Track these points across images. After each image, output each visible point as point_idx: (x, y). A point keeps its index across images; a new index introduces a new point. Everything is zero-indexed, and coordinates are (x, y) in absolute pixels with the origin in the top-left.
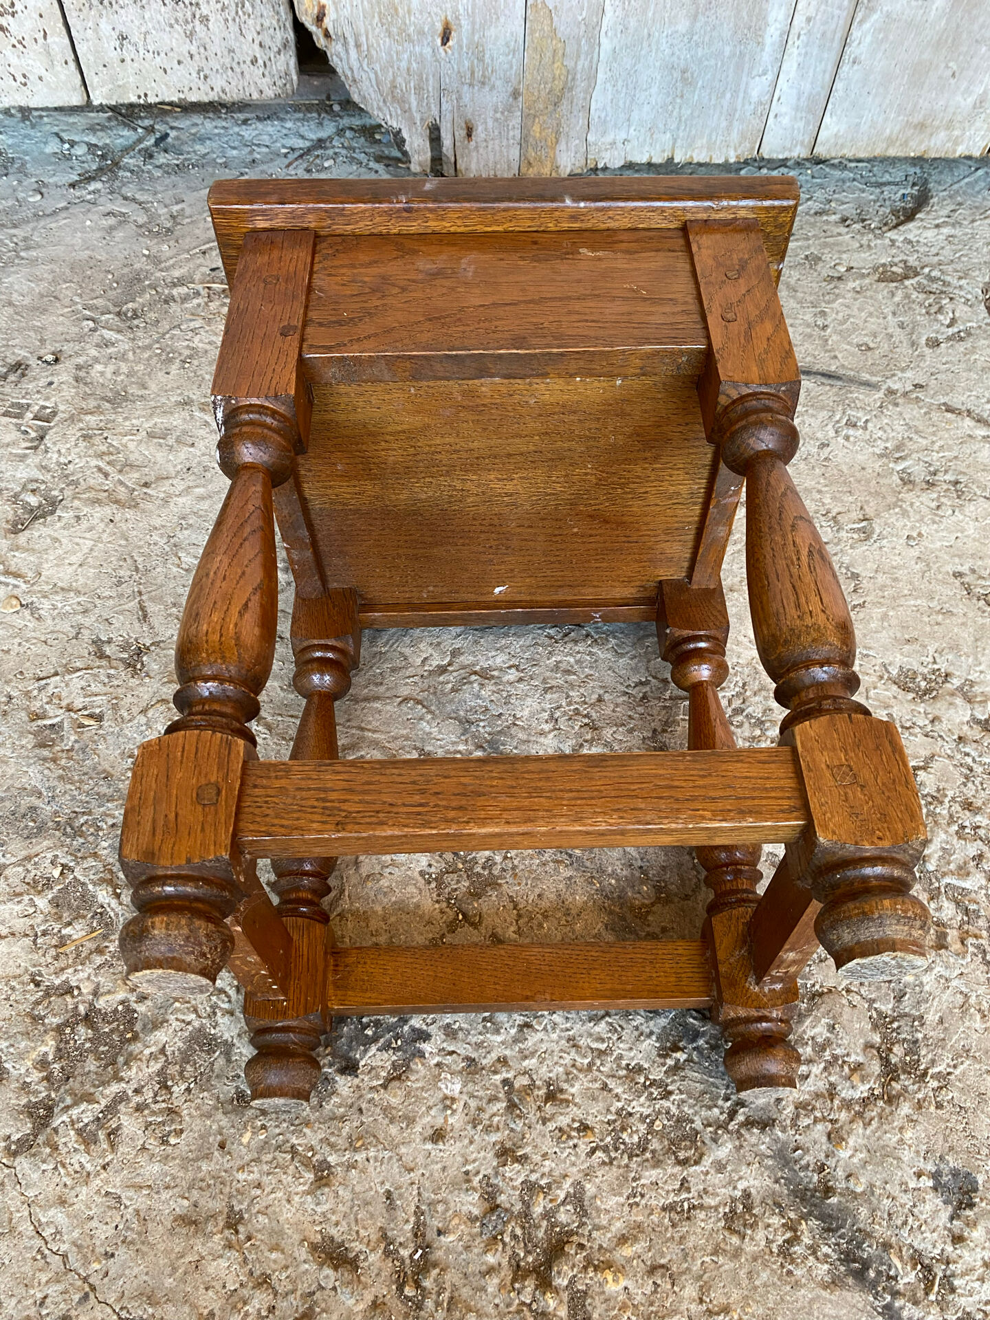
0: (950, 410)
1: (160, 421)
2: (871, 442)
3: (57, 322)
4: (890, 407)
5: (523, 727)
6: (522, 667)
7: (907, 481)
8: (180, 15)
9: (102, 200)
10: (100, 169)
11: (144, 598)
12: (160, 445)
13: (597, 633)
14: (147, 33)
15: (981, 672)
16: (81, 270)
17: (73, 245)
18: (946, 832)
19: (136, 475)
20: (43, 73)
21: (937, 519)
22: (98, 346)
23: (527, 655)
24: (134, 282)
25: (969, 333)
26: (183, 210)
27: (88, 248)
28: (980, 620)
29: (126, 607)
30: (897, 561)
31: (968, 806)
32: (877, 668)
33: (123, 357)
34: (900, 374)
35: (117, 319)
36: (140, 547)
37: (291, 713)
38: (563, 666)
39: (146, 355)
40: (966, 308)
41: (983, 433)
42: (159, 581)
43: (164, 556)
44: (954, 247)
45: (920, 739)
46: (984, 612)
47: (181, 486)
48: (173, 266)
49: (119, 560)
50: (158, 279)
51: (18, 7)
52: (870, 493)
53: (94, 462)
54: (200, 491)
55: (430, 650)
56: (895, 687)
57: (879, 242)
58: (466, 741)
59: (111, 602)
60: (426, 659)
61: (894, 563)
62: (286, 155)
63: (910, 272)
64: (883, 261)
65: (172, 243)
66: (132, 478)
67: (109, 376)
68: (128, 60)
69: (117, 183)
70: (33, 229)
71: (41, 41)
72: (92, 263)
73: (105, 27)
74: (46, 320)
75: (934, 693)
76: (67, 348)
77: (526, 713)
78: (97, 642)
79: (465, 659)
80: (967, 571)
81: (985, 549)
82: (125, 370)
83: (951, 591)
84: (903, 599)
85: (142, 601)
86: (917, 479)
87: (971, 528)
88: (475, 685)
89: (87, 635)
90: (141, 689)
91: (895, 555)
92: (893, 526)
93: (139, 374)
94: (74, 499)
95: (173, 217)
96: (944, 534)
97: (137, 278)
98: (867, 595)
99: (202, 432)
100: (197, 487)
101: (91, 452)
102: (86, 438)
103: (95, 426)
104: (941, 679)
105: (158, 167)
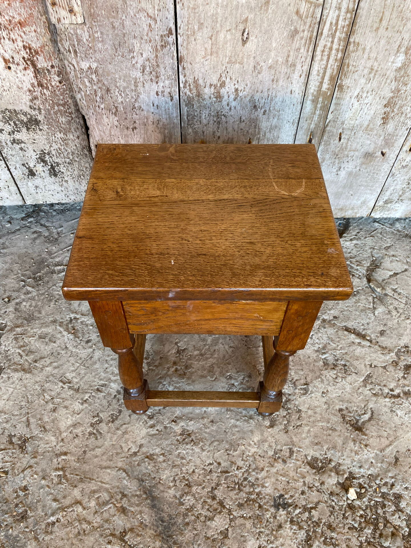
0: (347, 329)
1: (45, 330)
2: (313, 344)
3: (11, 282)
4: (322, 329)
5: (163, 484)
6: (165, 455)
7: (326, 364)
8: (57, 180)
9: (33, 226)
10: (33, 211)
11: (29, 415)
12: (43, 342)
13: (196, 439)
14: (45, 186)
15: (344, 460)
16: (22, 257)
17: (20, 247)
18: (319, 541)
19: (32, 357)
20: (8, 196)
21: (335, 383)
22: (25, 294)
23: (168, 449)
24: (41, 263)
25: (358, 292)
26: (62, 230)
27: (25, 248)
28: (346, 434)
29: (22, 420)
30: (317, 403)
31: (330, 527)
32: (302, 457)
33: (33, 299)
34: (328, 312)
35: (33, 281)
36: (30, 391)
37: (77, 473)
38: (181, 455)
39: (42, 298)
40: (358, 280)
41: (358, 341)
42: (36, 407)
43: (38, 395)
44: (357, 249)
45: (315, 493)
46: (348, 430)
47: (48, 361)
48: (56, 256)
49: (22, 397)
50: (50, 262)
52: (310, 370)
53: (18, 351)
54: (55, 364)
55: (132, 445)
56: (308, 467)
58: (140, 490)
59: (17, 417)
60: (130, 449)
61: (316, 405)
65: (57, 246)
66: (30, 358)
67: (27, 307)
68: (39, 193)
69: (39, 218)
70: (6, 239)
71: (7, 188)
72: (27, 254)
73: (30, 184)
74: (8, 281)
75: (324, 469)
76: (14, 295)
77: (164, 477)
78: (10, 436)
79: (144, 450)
80: (345, 409)
81: (352, 398)
82: (34, 304)
83: (336, 419)
84: (317, 423)
85: (28, 417)
86: (330, 363)
87: (348, 388)
88: (147, 463)
89: (7, 433)
90: (24, 459)
91: (316, 401)
92: (317, 387)
93: (39, 306)
94: (8, 368)
95: (58, 233)
96: (337, 390)
97: (42, 261)
98: (303, 421)
99: (59, 336)
100: (54, 362)
101: (17, 346)
102: (16, 339)
103: (20, 333)
104: (327, 462)
105: (55, 211)
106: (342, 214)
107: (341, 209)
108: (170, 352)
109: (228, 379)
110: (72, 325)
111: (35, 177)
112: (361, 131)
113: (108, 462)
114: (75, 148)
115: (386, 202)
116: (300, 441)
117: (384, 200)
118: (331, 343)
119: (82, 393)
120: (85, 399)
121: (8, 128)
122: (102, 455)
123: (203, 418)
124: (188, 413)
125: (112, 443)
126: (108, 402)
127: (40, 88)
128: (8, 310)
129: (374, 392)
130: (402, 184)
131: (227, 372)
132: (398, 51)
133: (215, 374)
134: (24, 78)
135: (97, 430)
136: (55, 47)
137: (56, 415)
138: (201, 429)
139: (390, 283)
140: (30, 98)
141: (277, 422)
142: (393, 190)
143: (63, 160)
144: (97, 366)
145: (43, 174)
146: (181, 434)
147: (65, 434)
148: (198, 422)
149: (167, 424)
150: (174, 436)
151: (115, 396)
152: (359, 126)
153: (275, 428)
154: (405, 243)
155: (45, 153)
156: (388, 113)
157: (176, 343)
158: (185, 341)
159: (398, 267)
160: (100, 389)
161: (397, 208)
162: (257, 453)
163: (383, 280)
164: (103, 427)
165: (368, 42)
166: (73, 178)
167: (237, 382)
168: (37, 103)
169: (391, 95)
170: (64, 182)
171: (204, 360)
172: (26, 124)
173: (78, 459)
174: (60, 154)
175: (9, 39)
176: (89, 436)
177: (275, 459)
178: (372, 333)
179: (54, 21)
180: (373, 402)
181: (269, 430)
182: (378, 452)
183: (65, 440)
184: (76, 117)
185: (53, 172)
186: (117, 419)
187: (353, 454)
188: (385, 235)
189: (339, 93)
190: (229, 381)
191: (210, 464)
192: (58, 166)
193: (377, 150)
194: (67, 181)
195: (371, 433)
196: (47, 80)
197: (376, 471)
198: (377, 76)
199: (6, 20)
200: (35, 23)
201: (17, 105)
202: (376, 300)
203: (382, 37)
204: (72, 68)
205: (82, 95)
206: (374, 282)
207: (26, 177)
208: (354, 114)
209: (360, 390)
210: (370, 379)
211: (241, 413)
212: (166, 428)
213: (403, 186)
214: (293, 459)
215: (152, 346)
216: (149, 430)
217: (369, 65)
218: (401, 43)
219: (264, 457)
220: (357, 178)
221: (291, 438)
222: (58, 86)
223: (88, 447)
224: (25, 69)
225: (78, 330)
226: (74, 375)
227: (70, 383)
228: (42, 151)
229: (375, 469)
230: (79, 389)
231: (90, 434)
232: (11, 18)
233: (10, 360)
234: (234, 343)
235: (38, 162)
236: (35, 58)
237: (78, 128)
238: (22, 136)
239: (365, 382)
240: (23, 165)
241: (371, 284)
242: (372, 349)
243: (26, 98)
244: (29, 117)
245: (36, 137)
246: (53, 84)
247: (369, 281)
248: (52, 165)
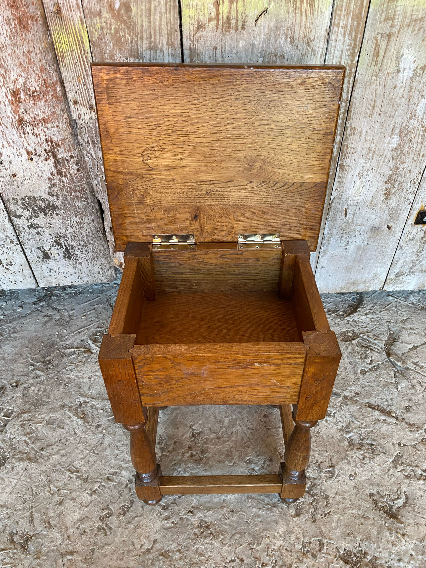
0: (370, 406)
1: (53, 415)
2: (336, 423)
3: (20, 367)
4: (345, 406)
6: (182, 551)
7: (351, 444)
8: (71, 263)
9: (44, 310)
10: (45, 295)
11: (33, 510)
12: (51, 428)
13: (215, 532)
14: (59, 268)
15: (380, 552)
16: (32, 341)
17: (31, 330)
19: (39, 444)
20: (22, 280)
21: (363, 465)
22: (34, 378)
23: (185, 544)
24: (51, 346)
25: (378, 366)
26: (74, 313)
27: (36, 332)
28: (380, 522)
29: (25, 515)
30: (345, 488)
32: (334, 550)
33: (42, 383)
34: (349, 388)
35: (42, 364)
36: (35, 482)
38: (199, 551)
39: (51, 382)
40: (377, 354)
41: (383, 418)
42: (40, 501)
43: (44, 487)
44: (373, 323)
46: (382, 517)
47: (56, 449)
48: (67, 339)
49: (26, 490)
50: (60, 345)
51: (13, 263)
52: (335, 451)
53: (24, 438)
54: (63, 452)
55: (145, 541)
56: (341, 562)
57: (342, 322)
59: (20, 512)
60: (142, 545)
61: (344, 489)
62: (115, 288)
63: (355, 336)
64: (344, 330)
65: (68, 328)
66: (36, 446)
67: (36, 392)
68: (53, 275)
69: (51, 302)
70: (17, 323)
71: (21, 272)
72: (37, 338)
73: (44, 267)
74: (17, 365)
75: (359, 564)
76: (22, 379)
78: (12, 534)
79: (158, 546)
80: (376, 493)
81: (383, 481)
82: (42, 389)
83: (368, 505)
84: (347, 510)
85: (32, 512)
86: (355, 443)
87: (378, 470)
88: (161, 562)
89: (8, 530)
90: (25, 561)
91: (344, 485)
92: (344, 470)
93: (48, 391)
94: (13, 458)
95: (70, 316)
96: (366, 473)
97: (53, 345)
98: (331, 508)
99: (67, 421)
100: (62, 450)
101: (23, 433)
102: (22, 425)
103: (27, 419)
104: (362, 556)
105: (67, 294)
106: (354, 288)
107: (353, 283)
108: (185, 436)
109: (248, 464)
110: (82, 409)
111: (50, 260)
112: (366, 207)
113: (119, 561)
114: (90, 230)
115: (397, 275)
116: (329, 531)
117: (395, 273)
118: (355, 421)
119: (91, 483)
120: (94, 490)
121: (26, 214)
122: (112, 554)
123: (222, 507)
124: (206, 502)
125: (123, 539)
126: (119, 492)
127: (59, 176)
128: (15, 396)
129: (406, 474)
130: (410, 256)
131: (246, 455)
132: (392, 133)
133: (233, 459)
134: (45, 168)
135: (107, 525)
136: (75, 140)
137: (63, 508)
138: (220, 520)
139: (410, 357)
140: (49, 185)
141: (303, 511)
142: (403, 262)
143: (78, 243)
144: (108, 452)
145: (57, 257)
146: (198, 527)
147: (72, 530)
148: (217, 512)
149: (184, 515)
150: (191, 529)
151: (127, 485)
152: (363, 202)
153: (301, 518)
154: (422, 316)
155: (60, 236)
156: (390, 189)
157: (191, 426)
158: (200, 424)
159: (418, 340)
160: (110, 478)
161: (409, 281)
162: (283, 546)
163: (403, 354)
164: (114, 521)
165: (363, 126)
166: (87, 260)
167: (258, 466)
168: (56, 190)
169: (391, 172)
170: (77, 264)
171: (221, 444)
172: (44, 210)
173: (85, 559)
174: (75, 237)
175: (33, 134)
176: (98, 531)
177: (304, 554)
178: (397, 409)
179: (75, 116)
180: (406, 485)
181: (295, 519)
182: (417, 543)
183: (72, 537)
184: (92, 202)
185: (68, 255)
186: (128, 511)
187: (390, 545)
188: (400, 308)
189: (341, 172)
190: (249, 465)
191: (232, 561)
192: (72, 248)
193: (383, 224)
194: (81, 263)
195: (407, 521)
196: (66, 169)
197: (417, 565)
198: (375, 156)
199: (31, 117)
200: (57, 119)
201: (36, 192)
202: (397, 374)
203: (376, 122)
204: (90, 157)
205: (98, 181)
206: (394, 356)
207: (40, 260)
208: (357, 191)
209: (391, 472)
210: (400, 460)
211: (263, 501)
212: (181, 519)
213: (413, 259)
214: (323, 553)
215: (165, 429)
216: (163, 523)
217: (367, 146)
218: (394, 126)
219: (291, 552)
220: (366, 251)
221: (320, 528)
222: (75, 174)
223: (96, 545)
224: (46, 159)
225: (88, 415)
226: (83, 463)
227: (78, 472)
228: (58, 234)
229: (416, 562)
230: (87, 478)
231: (99, 529)
232: (36, 116)
233: (15, 449)
234: (252, 424)
235: (53, 245)
236: (56, 150)
237: (93, 212)
238: (39, 221)
239: (395, 462)
240: (39, 248)
241: (390, 358)
242: (399, 427)
243: (46, 185)
244: (47, 202)
245: (53, 221)
246: (71, 172)
247: (388, 355)
248: (66, 248)
